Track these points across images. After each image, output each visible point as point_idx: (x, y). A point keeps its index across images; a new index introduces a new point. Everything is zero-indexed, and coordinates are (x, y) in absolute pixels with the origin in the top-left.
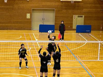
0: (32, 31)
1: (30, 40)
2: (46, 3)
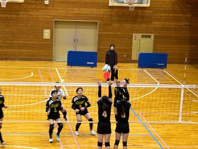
0: (54, 63)
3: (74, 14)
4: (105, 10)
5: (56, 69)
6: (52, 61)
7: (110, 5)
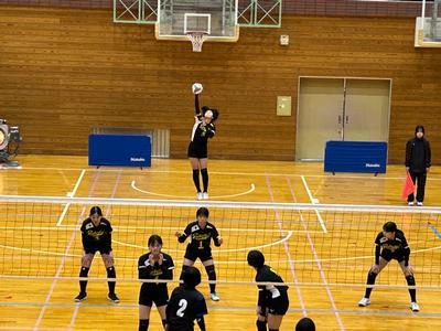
0: (298, 166)
1: (289, 199)
2: (355, 54)
3: (341, 64)
4: (405, 56)
5: (303, 177)
6: (294, 160)
7: (416, 45)
